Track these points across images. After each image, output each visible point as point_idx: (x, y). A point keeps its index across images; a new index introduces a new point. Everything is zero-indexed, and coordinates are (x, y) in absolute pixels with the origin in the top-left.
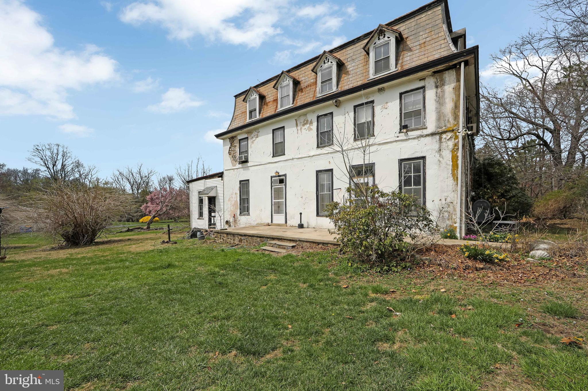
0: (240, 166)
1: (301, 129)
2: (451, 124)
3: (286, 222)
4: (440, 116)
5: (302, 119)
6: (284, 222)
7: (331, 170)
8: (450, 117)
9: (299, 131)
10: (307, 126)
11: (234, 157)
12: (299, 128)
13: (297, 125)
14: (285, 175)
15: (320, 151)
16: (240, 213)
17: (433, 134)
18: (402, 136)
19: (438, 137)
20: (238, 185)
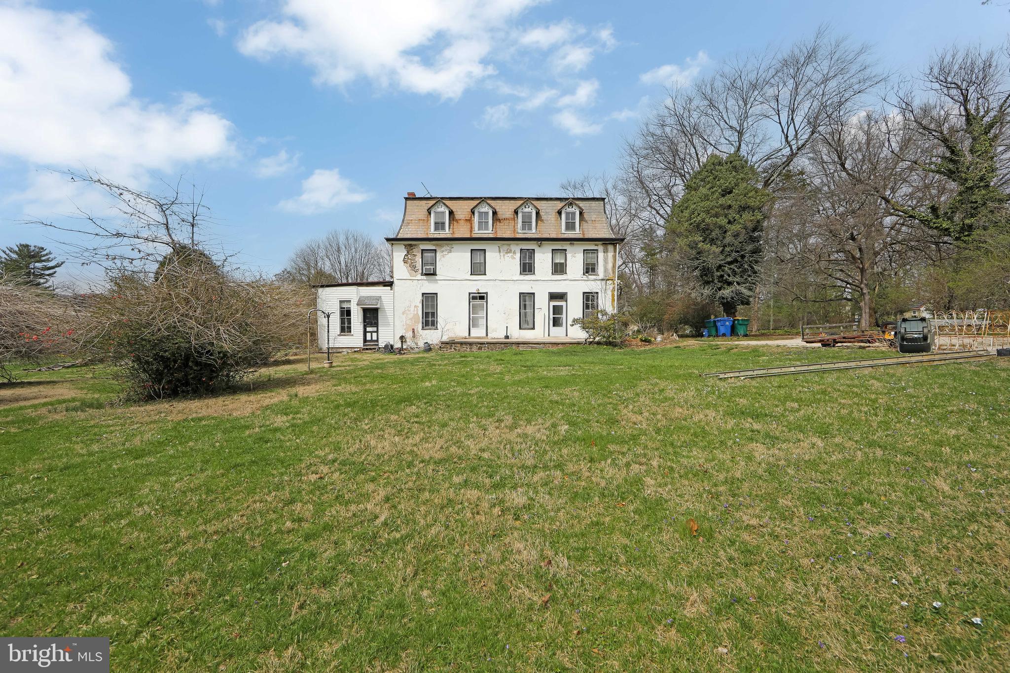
0: (424, 277)
1: (504, 255)
2: (611, 276)
3: (487, 335)
4: (606, 270)
5: (505, 247)
6: (485, 335)
7: (534, 294)
8: (610, 271)
9: (502, 257)
10: (510, 255)
11: (413, 267)
12: (502, 254)
13: (500, 251)
14: (486, 293)
15: (522, 277)
16: (423, 327)
17: (602, 280)
18: (585, 278)
19: (604, 282)
20: (420, 298)
